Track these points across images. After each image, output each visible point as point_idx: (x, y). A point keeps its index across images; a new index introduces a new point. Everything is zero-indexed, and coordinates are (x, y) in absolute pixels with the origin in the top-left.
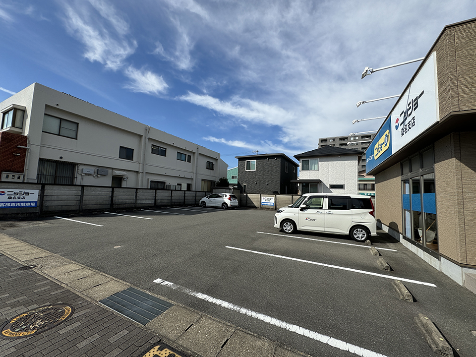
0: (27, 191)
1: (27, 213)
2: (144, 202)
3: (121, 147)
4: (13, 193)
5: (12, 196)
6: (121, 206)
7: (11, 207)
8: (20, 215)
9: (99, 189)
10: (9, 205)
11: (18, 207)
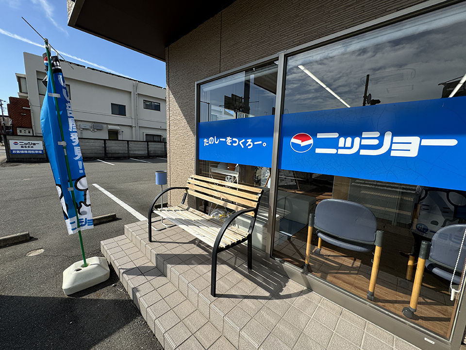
0: (33, 142)
1: (38, 158)
2: (137, 152)
3: (112, 104)
4: (23, 144)
5: (24, 146)
6: (115, 155)
7: (24, 154)
8: (33, 160)
9: (92, 141)
10: (23, 152)
11: (29, 154)
